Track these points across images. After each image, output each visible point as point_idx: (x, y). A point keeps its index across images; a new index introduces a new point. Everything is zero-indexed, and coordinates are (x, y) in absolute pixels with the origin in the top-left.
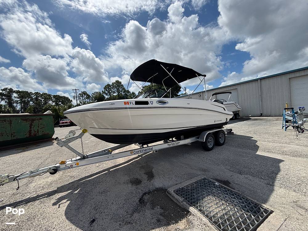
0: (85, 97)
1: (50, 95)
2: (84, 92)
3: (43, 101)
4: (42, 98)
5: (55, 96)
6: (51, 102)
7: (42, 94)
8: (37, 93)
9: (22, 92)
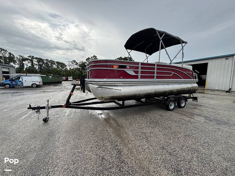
0: (75, 63)
1: (54, 62)
2: (74, 60)
3: (50, 64)
4: (50, 63)
5: (57, 62)
6: (54, 65)
7: (49, 60)
8: (47, 59)
9: (39, 58)
